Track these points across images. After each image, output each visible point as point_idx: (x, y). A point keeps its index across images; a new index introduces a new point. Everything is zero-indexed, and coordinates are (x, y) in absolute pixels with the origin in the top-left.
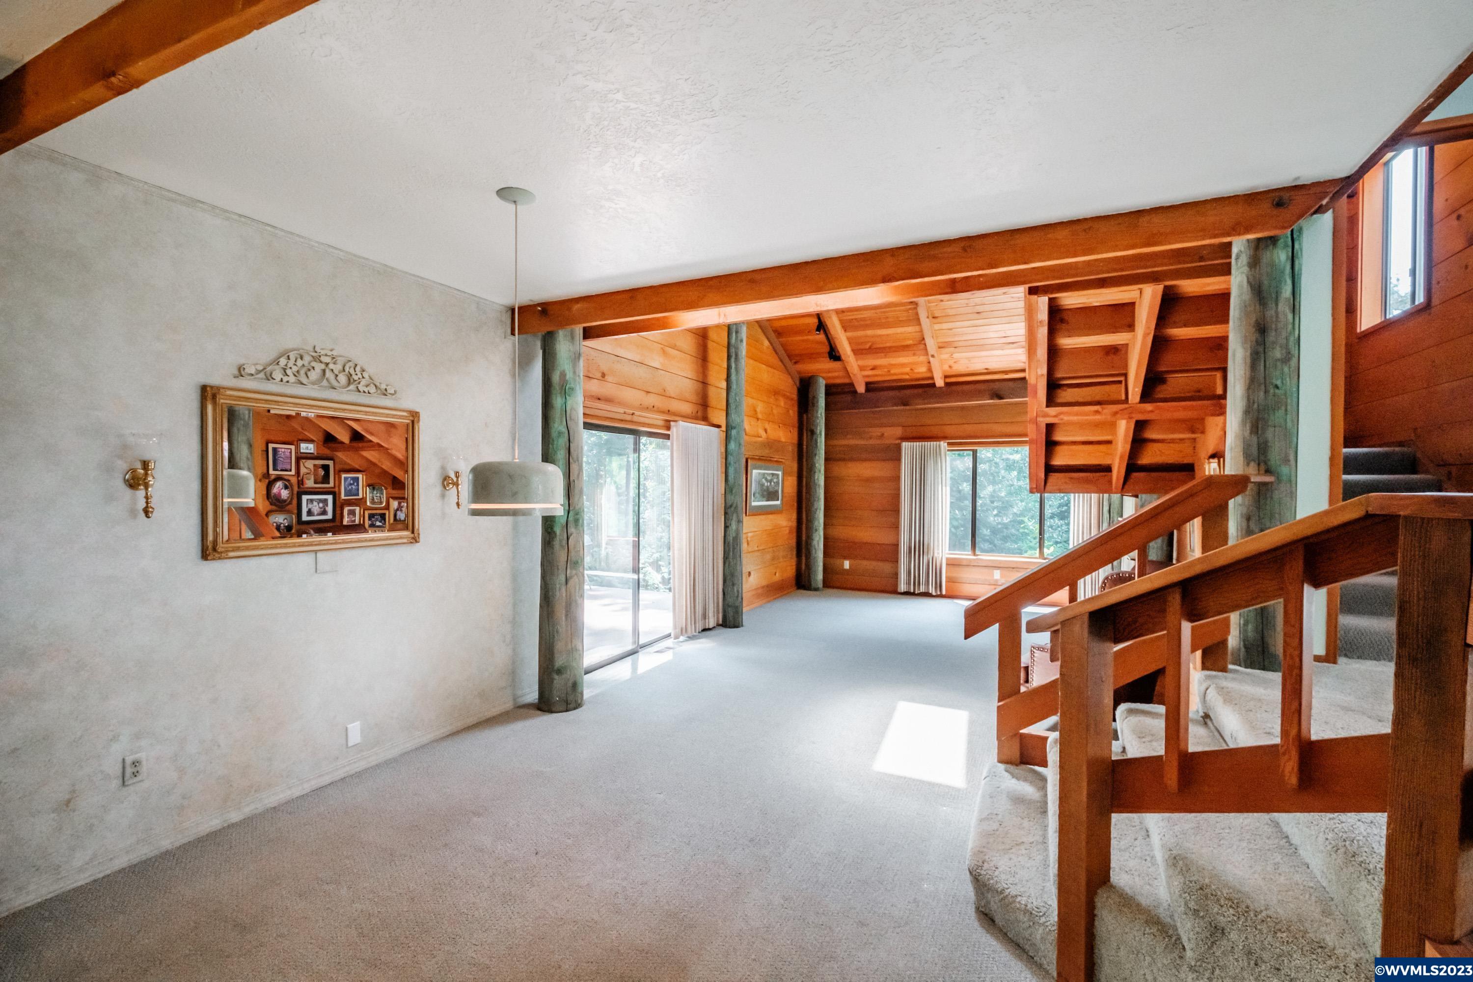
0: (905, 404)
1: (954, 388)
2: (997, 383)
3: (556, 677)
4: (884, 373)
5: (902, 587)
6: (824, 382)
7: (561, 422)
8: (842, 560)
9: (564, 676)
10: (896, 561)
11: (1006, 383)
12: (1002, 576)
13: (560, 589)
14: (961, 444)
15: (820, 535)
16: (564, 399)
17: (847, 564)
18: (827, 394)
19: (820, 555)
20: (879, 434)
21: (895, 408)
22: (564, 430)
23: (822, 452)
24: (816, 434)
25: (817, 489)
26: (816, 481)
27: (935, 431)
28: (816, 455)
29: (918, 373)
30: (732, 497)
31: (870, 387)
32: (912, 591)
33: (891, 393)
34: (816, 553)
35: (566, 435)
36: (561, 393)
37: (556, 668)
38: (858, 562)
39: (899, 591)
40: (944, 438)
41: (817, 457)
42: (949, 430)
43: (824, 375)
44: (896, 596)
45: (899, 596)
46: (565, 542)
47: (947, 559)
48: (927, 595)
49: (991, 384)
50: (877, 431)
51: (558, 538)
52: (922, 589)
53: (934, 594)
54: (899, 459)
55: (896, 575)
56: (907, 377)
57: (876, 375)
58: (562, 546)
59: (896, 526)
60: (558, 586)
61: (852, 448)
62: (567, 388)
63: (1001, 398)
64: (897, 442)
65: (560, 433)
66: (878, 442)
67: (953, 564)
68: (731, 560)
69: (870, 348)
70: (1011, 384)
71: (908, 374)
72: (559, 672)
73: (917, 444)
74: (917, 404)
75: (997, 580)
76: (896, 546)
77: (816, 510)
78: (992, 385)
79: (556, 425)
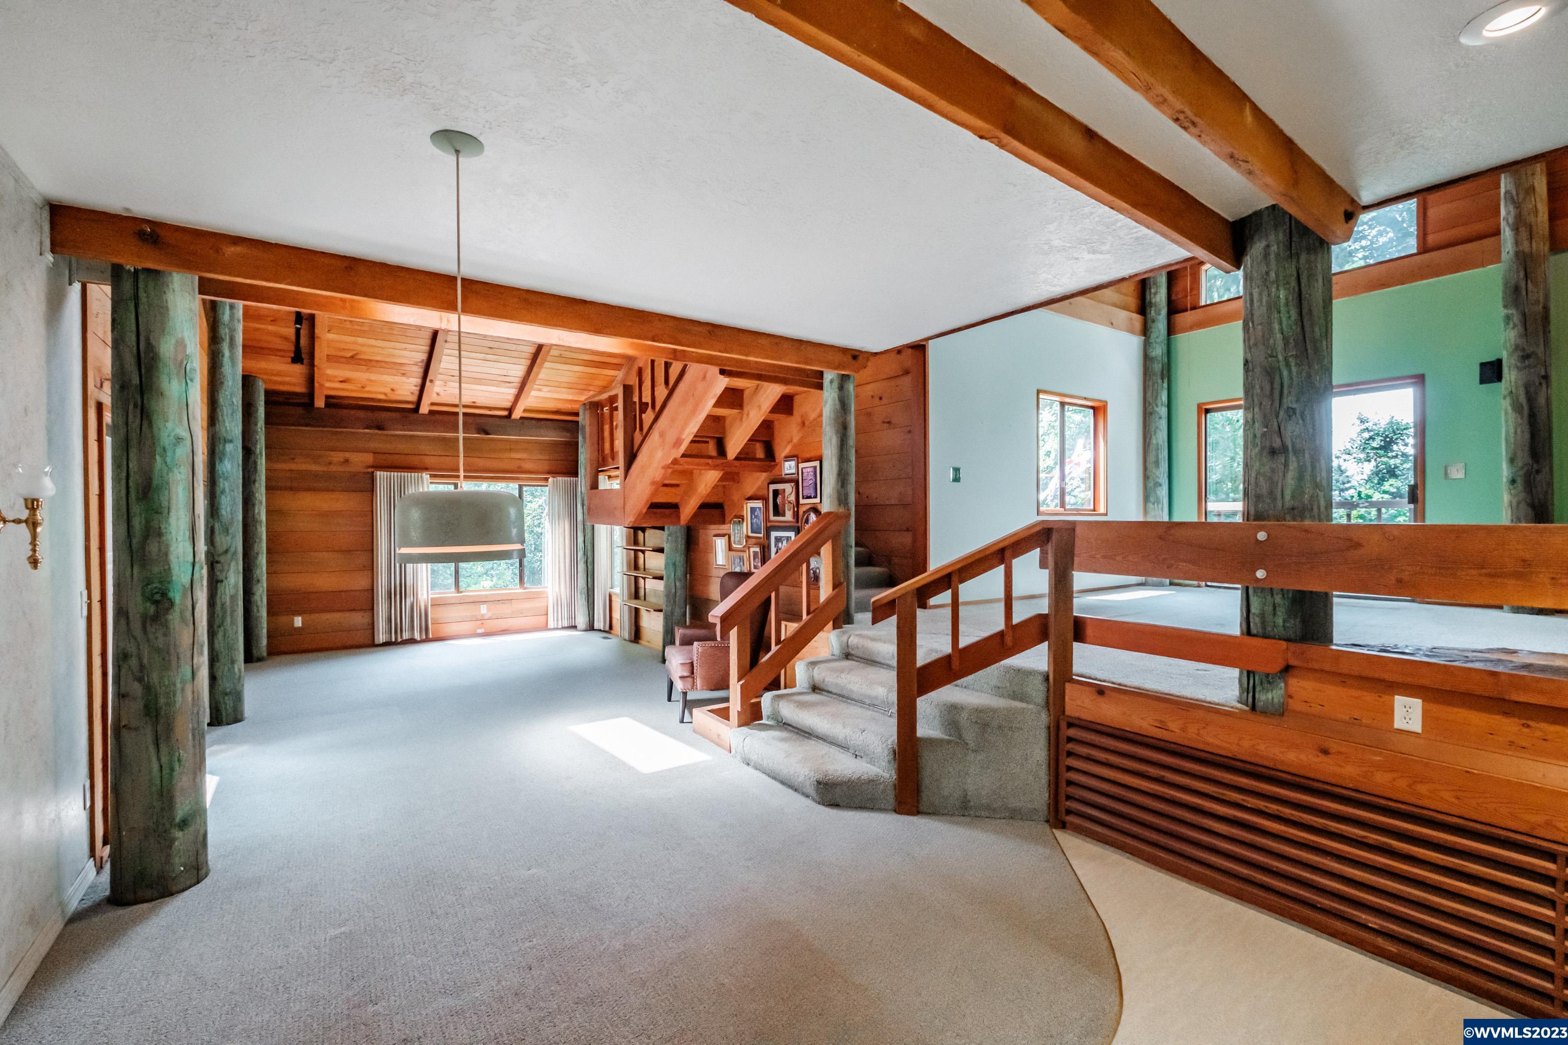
0: (380, 428)
1: (438, 417)
2: (484, 418)
3: (178, 834)
4: (355, 388)
5: (381, 637)
6: (264, 386)
7: (181, 421)
8: (292, 616)
9: (191, 829)
10: (371, 608)
11: (494, 419)
12: (488, 610)
13: (183, 690)
14: (442, 476)
15: (262, 587)
16: (184, 385)
17: (298, 622)
18: (267, 403)
19: (264, 613)
20: (342, 460)
21: (367, 431)
22: (185, 434)
23: (263, 478)
24: (255, 453)
25: (258, 527)
26: (257, 516)
27: (415, 461)
28: (254, 481)
29: (399, 395)
30: (229, 538)
31: (333, 402)
32: (393, 640)
33: (361, 414)
34: (258, 611)
35: (189, 442)
36: (178, 374)
37: (178, 819)
38: (315, 616)
39: (376, 642)
40: (426, 469)
41: (257, 485)
42: (429, 461)
43: (265, 377)
44: (376, 649)
45: (379, 648)
46: (188, 614)
47: (432, 599)
48: (412, 641)
49: (477, 418)
50: (338, 457)
51: (177, 608)
52: (406, 636)
53: (419, 639)
54: (372, 490)
55: (372, 626)
56: (382, 397)
57: (343, 389)
58: (183, 619)
59: (371, 567)
60: (179, 686)
61: (303, 475)
62: (188, 368)
63: (487, 433)
64: (370, 470)
65: (179, 439)
66: (341, 469)
67: (436, 604)
68: (229, 628)
69: (352, 357)
70: (497, 421)
71: (385, 394)
72: (184, 824)
73: (395, 475)
74: (394, 430)
75: (483, 615)
76: (371, 591)
77: (257, 554)
78: (482, 420)
79: (169, 425)
